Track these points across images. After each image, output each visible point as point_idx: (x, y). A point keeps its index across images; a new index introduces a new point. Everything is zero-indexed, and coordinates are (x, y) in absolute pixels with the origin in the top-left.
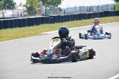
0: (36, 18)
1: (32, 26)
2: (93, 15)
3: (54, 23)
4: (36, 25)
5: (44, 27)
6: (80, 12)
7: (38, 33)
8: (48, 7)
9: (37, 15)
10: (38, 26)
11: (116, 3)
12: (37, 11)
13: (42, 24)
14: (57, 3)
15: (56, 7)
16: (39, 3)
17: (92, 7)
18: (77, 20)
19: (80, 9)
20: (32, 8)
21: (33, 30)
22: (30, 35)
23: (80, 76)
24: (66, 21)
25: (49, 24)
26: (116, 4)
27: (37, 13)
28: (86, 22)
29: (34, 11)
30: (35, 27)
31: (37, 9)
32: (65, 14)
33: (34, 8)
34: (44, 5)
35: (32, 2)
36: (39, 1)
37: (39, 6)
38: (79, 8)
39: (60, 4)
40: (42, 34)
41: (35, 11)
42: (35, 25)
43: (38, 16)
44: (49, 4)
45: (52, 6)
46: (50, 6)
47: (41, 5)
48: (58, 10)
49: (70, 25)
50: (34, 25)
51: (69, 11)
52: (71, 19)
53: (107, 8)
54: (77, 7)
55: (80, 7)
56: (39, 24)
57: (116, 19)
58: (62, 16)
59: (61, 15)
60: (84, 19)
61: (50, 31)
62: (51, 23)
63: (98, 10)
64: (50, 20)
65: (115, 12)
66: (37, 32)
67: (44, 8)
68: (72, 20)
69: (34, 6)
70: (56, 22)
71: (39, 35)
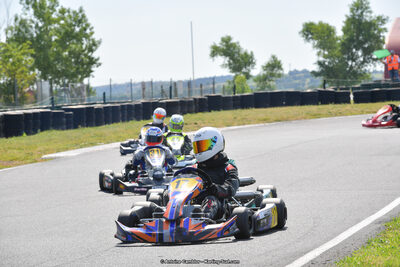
0: (26, 114)
1: (17, 135)
2: (179, 107)
3: (76, 127)
4: (28, 134)
5: (50, 140)
6: (144, 97)
7: (35, 157)
8: (58, 83)
9: (28, 106)
10: (32, 137)
11: (234, 74)
12: (28, 95)
13: (42, 130)
14: (80, 73)
15: (79, 85)
16: (32, 73)
17: (175, 83)
18: (138, 119)
19: (144, 89)
20: (14, 88)
21: (19, 149)
22: (12, 160)
24: (107, 122)
25: (63, 129)
26: (235, 77)
27: (29, 100)
29: (19, 96)
30: (24, 139)
31: (27, 89)
32: (105, 103)
33: (20, 86)
34: (45, 79)
35: (14, 71)
36: (32, 69)
37: (33, 81)
38: (140, 87)
39: (88, 76)
40: (46, 159)
41: (23, 94)
42: (25, 135)
43: (31, 109)
44: (58, 75)
45: (66, 81)
46: (61, 81)
47: (38, 79)
48: (85, 93)
49: (121, 134)
50: (21, 134)
51: (115, 93)
52: (123, 116)
53: (211, 86)
54: (136, 84)
55: (143, 84)
56: (35, 132)
57: (239, 118)
58: (98, 109)
59: (96, 106)
61: (67, 149)
62: (68, 128)
63: (190, 92)
64: (64, 119)
65: (235, 98)
66: (32, 154)
67: (46, 85)
68: (123, 121)
69: (19, 80)
70: (83, 126)
71: (36, 161)
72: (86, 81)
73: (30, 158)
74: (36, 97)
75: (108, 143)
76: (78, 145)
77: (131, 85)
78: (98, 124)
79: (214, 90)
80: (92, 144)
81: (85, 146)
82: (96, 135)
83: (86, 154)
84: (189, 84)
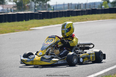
0: (25, 14)
1: (21, 21)
2: (81, 13)
3: (43, 19)
4: (26, 20)
5: (33, 23)
6: (68, 9)
8: (38, 3)
9: (26, 11)
10: (27, 22)
12: (27, 7)
13: (31, 19)
15: (45, 4)
17: (80, 4)
18: (65, 17)
19: (69, 6)
20: (21, 4)
21: (22, 26)
22: (19, 30)
23: (68, 71)
24: (54, 17)
25: (38, 19)
26: (103, 2)
27: (27, 9)
28: (74, 19)
29: (23, 7)
30: (24, 22)
31: (26, 5)
32: (54, 10)
33: (24, 3)
34: (33, 1)
37: (29, 2)
38: (67, 5)
40: (31, 30)
42: (24, 21)
45: (41, 2)
46: (39, 2)
47: (31, 1)
48: (47, 7)
49: (59, 22)
51: (58, 7)
52: (60, 15)
53: (94, 5)
54: (66, 4)
55: (68, 4)
56: (28, 20)
57: (103, 17)
58: (51, 13)
59: (50, 11)
60: (72, 16)
61: (39, 26)
62: (40, 19)
63: (85, 7)
64: (39, 16)
66: (26, 28)
67: (33, 4)
68: (60, 17)
69: (23, 1)
70: (45, 18)
71: (28, 30)
72: (48, 3)
73: (26, 29)
74: (29, 8)
75: (54, 25)
76: (43, 25)
77: (64, 4)
78: (51, 18)
79: (94, 7)
80: (48, 25)
81: (46, 25)
82: (50, 22)
83: (46, 28)
84: (86, 4)
